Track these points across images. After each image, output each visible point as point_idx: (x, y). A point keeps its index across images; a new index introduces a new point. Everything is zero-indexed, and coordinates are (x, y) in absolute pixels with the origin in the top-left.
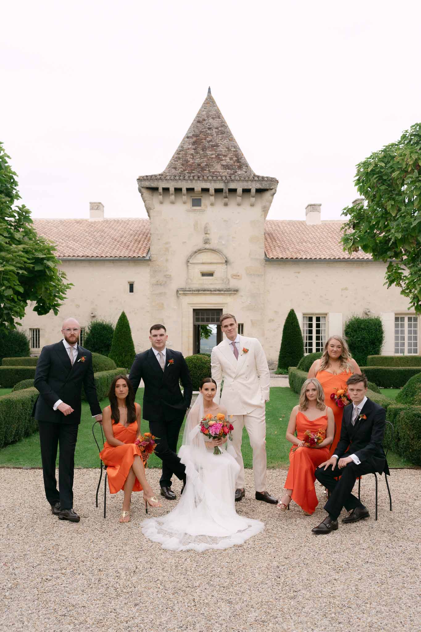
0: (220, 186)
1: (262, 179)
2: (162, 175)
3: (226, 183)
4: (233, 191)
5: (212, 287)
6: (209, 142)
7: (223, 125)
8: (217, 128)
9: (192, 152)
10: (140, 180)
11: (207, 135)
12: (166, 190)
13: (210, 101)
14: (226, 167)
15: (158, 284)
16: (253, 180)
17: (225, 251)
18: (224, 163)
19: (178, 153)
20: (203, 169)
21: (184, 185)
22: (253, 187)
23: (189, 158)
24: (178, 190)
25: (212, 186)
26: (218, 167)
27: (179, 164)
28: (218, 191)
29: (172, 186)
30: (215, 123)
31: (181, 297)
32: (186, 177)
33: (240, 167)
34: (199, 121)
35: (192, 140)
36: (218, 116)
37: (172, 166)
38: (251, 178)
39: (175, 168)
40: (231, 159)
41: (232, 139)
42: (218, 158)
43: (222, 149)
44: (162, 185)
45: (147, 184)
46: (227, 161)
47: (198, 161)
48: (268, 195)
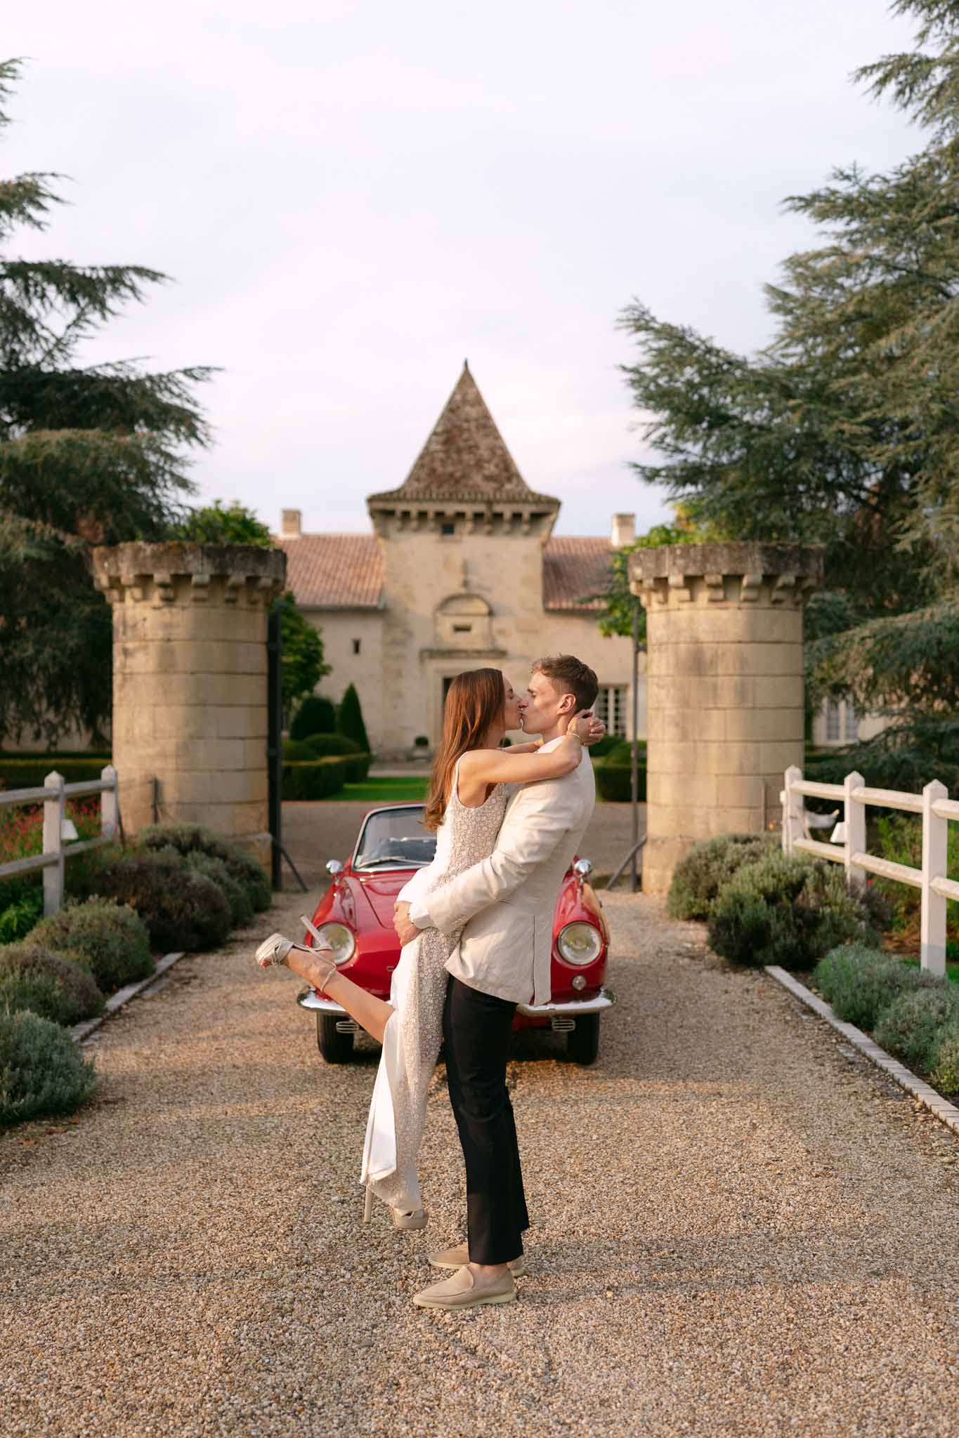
0: (481, 508)
1: (539, 499)
2: (399, 491)
3: (489, 503)
4: (498, 516)
5: (469, 647)
6: (466, 440)
7: (486, 416)
8: (476, 420)
9: (441, 455)
10: (372, 500)
11: (461, 430)
12: (406, 515)
13: (466, 379)
14: (488, 478)
15: (395, 642)
16: (525, 501)
17: (488, 597)
18: (486, 472)
19: (422, 457)
20: (457, 481)
21: (431, 508)
22: (527, 511)
23: (437, 465)
24: (423, 515)
25: (469, 509)
26: (477, 479)
27: (423, 474)
28: (478, 516)
29: (414, 508)
30: (472, 412)
31: (427, 661)
32: (434, 496)
33: (509, 479)
34: (452, 409)
35: (441, 438)
36: (478, 401)
37: (414, 476)
38: (523, 497)
39: (418, 480)
40: (497, 466)
41: (497, 437)
42: (479, 464)
43: (485, 454)
44: (401, 507)
45: (380, 505)
46: (491, 469)
47: (450, 469)
48: (546, 521)
